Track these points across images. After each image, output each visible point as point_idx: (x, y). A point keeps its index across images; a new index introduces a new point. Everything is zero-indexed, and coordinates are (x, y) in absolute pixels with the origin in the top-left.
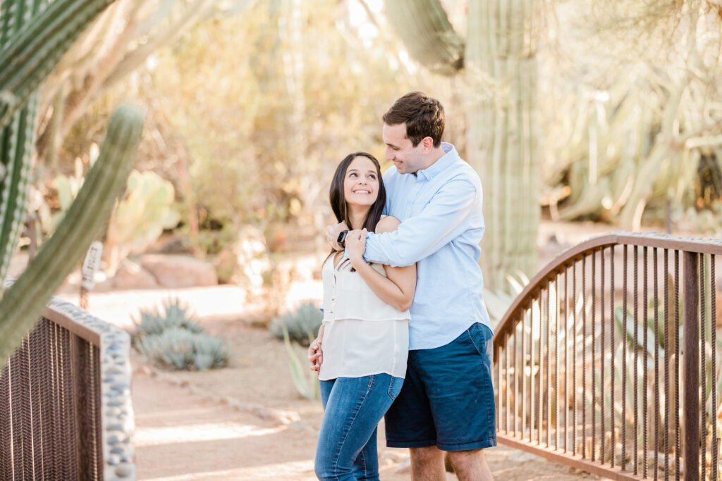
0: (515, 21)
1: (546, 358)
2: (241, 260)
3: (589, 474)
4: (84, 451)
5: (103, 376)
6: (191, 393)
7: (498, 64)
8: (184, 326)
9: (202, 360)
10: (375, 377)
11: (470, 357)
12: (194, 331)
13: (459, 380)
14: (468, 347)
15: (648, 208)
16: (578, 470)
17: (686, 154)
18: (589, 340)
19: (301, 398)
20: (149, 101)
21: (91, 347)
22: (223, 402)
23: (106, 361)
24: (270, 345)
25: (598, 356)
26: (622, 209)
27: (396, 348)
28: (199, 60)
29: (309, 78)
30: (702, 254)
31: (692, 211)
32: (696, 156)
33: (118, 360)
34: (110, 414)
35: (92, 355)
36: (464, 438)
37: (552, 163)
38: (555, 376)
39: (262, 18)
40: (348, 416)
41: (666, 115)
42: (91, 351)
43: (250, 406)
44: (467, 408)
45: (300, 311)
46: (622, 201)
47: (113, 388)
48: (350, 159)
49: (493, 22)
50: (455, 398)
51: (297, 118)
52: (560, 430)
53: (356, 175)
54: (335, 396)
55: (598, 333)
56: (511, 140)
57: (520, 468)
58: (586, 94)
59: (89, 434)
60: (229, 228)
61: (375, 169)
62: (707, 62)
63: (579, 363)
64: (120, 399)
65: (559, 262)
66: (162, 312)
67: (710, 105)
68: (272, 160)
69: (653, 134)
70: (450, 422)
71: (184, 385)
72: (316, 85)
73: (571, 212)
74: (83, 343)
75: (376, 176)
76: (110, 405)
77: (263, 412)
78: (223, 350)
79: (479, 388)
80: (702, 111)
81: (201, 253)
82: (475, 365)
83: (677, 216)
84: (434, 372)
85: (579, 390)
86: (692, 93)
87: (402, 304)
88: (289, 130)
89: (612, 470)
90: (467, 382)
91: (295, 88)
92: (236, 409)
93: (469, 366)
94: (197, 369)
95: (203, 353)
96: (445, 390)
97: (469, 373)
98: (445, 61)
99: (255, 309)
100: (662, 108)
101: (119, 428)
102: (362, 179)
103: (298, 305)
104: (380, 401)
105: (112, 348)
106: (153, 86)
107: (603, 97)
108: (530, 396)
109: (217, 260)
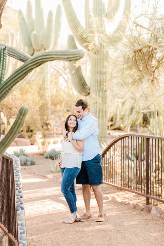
0: (102, 83)
1: (110, 162)
2: (37, 139)
3: (122, 190)
4: (8, 186)
5: (14, 169)
6: (26, 171)
7: (98, 93)
8: (24, 155)
9: (29, 163)
10: (74, 168)
11: (97, 163)
12: (27, 156)
13: (95, 168)
14: (97, 161)
15: (131, 127)
16: (119, 189)
17: (140, 114)
18: (120, 158)
19: (52, 172)
20: (14, 102)
21: (10, 161)
22: (34, 173)
23: (14, 165)
24: (44, 159)
25: (123, 162)
26: (125, 126)
27: (79, 161)
28: (26, 92)
29: (52, 96)
30: (150, 139)
31: (141, 128)
32: (142, 114)
33: (17, 165)
34: (16, 178)
35: (10, 163)
36: (96, 182)
37: (109, 116)
38: (112, 167)
39: (41, 82)
40: (68, 177)
41: (135, 105)
42: (10, 162)
43: (41, 174)
44: (97, 175)
45: (51, 151)
46: (125, 125)
47: (17, 171)
48: (70, 116)
49: (96, 83)
50: (93, 173)
51: (49, 105)
52: (113, 179)
53: (71, 120)
54: (65, 172)
55: (122, 156)
56: (101, 111)
57: (105, 189)
58: (117, 100)
59: (9, 182)
60: (34, 132)
61: (75, 119)
62: (145, 92)
63: (118, 163)
64: (18, 174)
65: (115, 140)
66: (19, 152)
67: (146, 103)
68: (44, 116)
69: (132, 109)
70: (92, 178)
71: (25, 169)
72: (54, 98)
73: (113, 128)
74: (7, 160)
75: (76, 120)
76: (16, 175)
77: (44, 175)
78: (33, 161)
79: (99, 170)
80: (144, 104)
81: (27, 138)
82: (98, 165)
83: (138, 129)
84: (89, 166)
85: (118, 170)
86: (141, 100)
87: (80, 150)
88: (48, 108)
89: (128, 189)
90: (97, 169)
91: (49, 99)
92: (37, 175)
93: (97, 165)
94: (27, 165)
95: (29, 161)
96: (91, 170)
97: (97, 167)
98: (85, 93)
99: (41, 151)
100: (134, 103)
101: (19, 181)
102: (72, 121)
103: (51, 150)
104: (76, 173)
105: (15, 162)
106: (15, 98)
107: (120, 100)
108: (106, 171)
109: (31, 139)
